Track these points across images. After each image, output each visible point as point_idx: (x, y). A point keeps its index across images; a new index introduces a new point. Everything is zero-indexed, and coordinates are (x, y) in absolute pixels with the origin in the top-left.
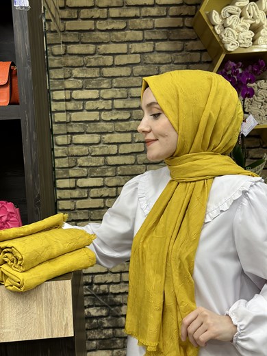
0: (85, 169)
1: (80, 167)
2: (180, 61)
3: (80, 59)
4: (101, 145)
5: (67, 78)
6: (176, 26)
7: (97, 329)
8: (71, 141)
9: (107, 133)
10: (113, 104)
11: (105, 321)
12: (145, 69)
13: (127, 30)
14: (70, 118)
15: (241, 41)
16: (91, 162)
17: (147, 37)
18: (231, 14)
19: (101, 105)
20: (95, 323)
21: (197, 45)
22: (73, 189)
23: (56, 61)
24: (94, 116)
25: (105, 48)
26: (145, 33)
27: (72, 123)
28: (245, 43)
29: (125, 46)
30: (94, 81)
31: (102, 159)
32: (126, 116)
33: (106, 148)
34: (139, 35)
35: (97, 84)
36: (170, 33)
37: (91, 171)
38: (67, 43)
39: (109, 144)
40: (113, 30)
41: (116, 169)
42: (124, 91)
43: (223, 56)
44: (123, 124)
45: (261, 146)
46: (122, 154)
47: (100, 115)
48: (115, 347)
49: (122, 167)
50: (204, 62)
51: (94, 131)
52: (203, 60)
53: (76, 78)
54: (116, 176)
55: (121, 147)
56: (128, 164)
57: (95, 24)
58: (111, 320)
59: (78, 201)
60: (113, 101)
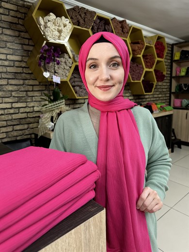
2: (18, 42)
6: (15, 22)
18: (49, 21)
36: (11, 25)
50: (30, 45)
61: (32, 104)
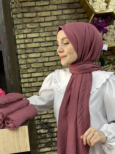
0: (35, 69)
1: (33, 68)
3: (29, 19)
4: (41, 58)
5: (24, 29)
6: (72, 2)
7: (44, 138)
8: (28, 57)
9: (44, 52)
10: (45, 39)
11: (47, 135)
12: (59, 22)
13: (50, 5)
14: (27, 46)
15: (101, 8)
16: (37, 65)
17: (59, 8)
19: (40, 40)
20: (43, 136)
21: (82, 10)
22: (30, 78)
23: (19, 21)
24: (37, 45)
25: (40, 14)
26: (58, 6)
27: (28, 49)
28: (103, 9)
29: (49, 12)
30: (36, 29)
31: (42, 64)
32: (52, 44)
33: (43, 59)
34: (55, 7)
35: (38, 30)
36: (70, 5)
37: (38, 70)
38: (23, 13)
39: (45, 57)
40: (43, 6)
41: (48, 68)
42: (50, 33)
43: (93, 15)
44: (50, 48)
45: (112, 54)
46: (50, 61)
47: (40, 44)
48: (52, 146)
49: (51, 67)
51: (38, 52)
52: (85, 17)
53: (28, 28)
54: (48, 71)
55: (50, 58)
56: (54, 66)
57: (35, 3)
58: (50, 134)
59: (32, 83)
60: (45, 38)
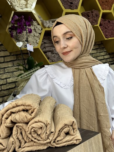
15: (21, 5)
28: (22, 7)
61: (5, 76)
